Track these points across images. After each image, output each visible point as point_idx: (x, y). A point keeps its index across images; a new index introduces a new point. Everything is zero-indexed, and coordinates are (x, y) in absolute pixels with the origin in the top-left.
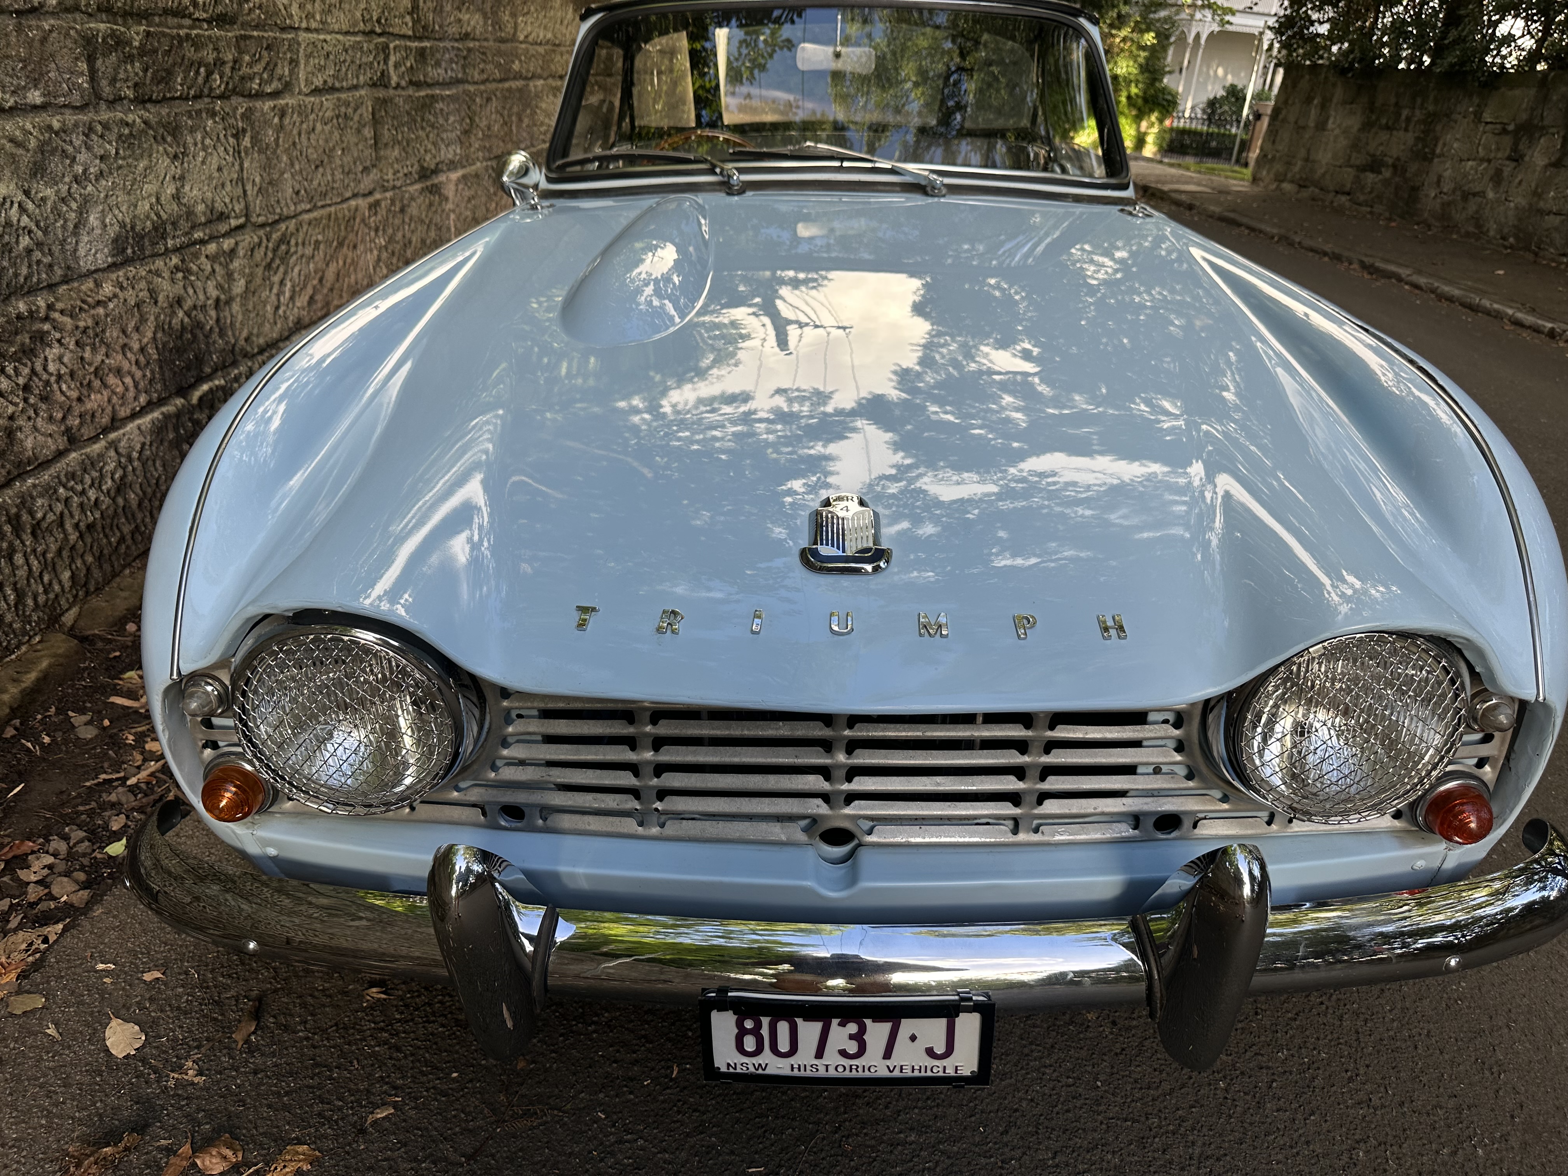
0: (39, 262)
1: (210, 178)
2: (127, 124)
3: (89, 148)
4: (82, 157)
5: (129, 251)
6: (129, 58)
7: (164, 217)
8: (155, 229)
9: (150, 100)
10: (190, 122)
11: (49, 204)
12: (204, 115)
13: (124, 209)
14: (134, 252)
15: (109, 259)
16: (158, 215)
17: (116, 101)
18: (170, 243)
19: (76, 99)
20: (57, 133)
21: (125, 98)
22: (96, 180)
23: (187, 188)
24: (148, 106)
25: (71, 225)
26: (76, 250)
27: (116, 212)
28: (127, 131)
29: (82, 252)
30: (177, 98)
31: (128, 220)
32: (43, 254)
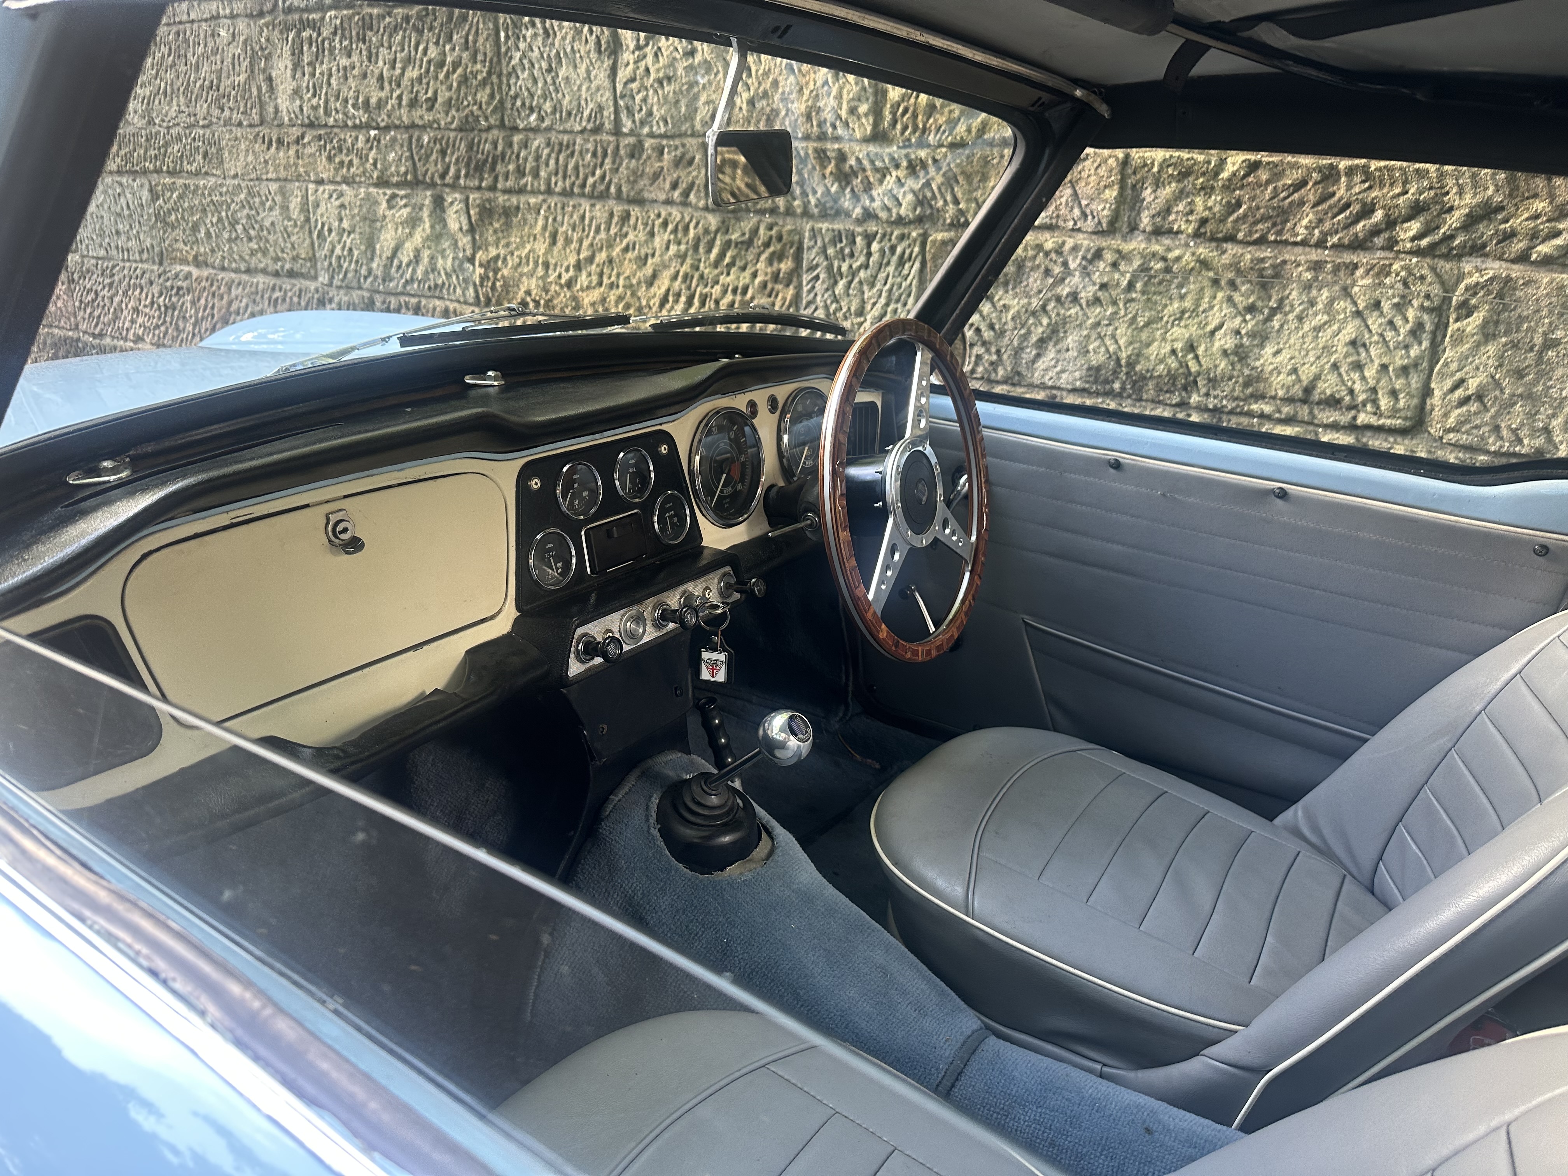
0: (979, 357)
1: (1327, 349)
2: (1164, 259)
3: (1086, 273)
4: (1076, 280)
5: (1117, 386)
6: (1207, 190)
7: (1194, 367)
8: (1172, 377)
9: (1231, 238)
10: (1308, 275)
11: (1011, 312)
12: (1360, 272)
13: (1122, 342)
14: (1123, 388)
15: (1078, 384)
16: (1184, 365)
17: (1158, 232)
18: (1195, 399)
19: (1090, 224)
20: (1047, 254)
21: (1179, 232)
22: (1088, 305)
23: (1269, 350)
24: (1228, 246)
25: (1034, 338)
26: (1034, 361)
27: (1108, 342)
28: (1159, 265)
29: (1041, 364)
30: (1296, 244)
31: (1124, 355)
32: (988, 351)
